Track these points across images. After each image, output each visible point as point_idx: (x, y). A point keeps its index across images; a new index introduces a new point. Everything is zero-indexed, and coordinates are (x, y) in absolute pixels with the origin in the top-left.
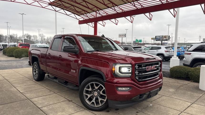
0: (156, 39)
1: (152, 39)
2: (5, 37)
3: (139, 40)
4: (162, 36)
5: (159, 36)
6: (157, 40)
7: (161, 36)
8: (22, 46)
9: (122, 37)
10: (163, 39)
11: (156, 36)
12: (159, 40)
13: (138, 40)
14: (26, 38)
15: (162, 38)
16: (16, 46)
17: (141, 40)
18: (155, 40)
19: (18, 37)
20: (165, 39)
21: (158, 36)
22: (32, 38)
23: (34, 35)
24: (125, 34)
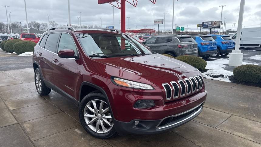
0: (204, 25)
1: (197, 26)
2: (6, 26)
3: (181, 28)
4: (212, 22)
5: (208, 22)
6: (204, 28)
7: (210, 22)
8: (24, 38)
9: (159, 23)
10: (213, 26)
11: (203, 23)
12: (207, 27)
13: (179, 28)
14: (33, 27)
15: (211, 24)
16: (18, 38)
17: (184, 28)
18: (202, 27)
19: (23, 26)
20: (214, 26)
21: (206, 22)
22: (40, 27)
23: (43, 23)
24: (163, 20)
